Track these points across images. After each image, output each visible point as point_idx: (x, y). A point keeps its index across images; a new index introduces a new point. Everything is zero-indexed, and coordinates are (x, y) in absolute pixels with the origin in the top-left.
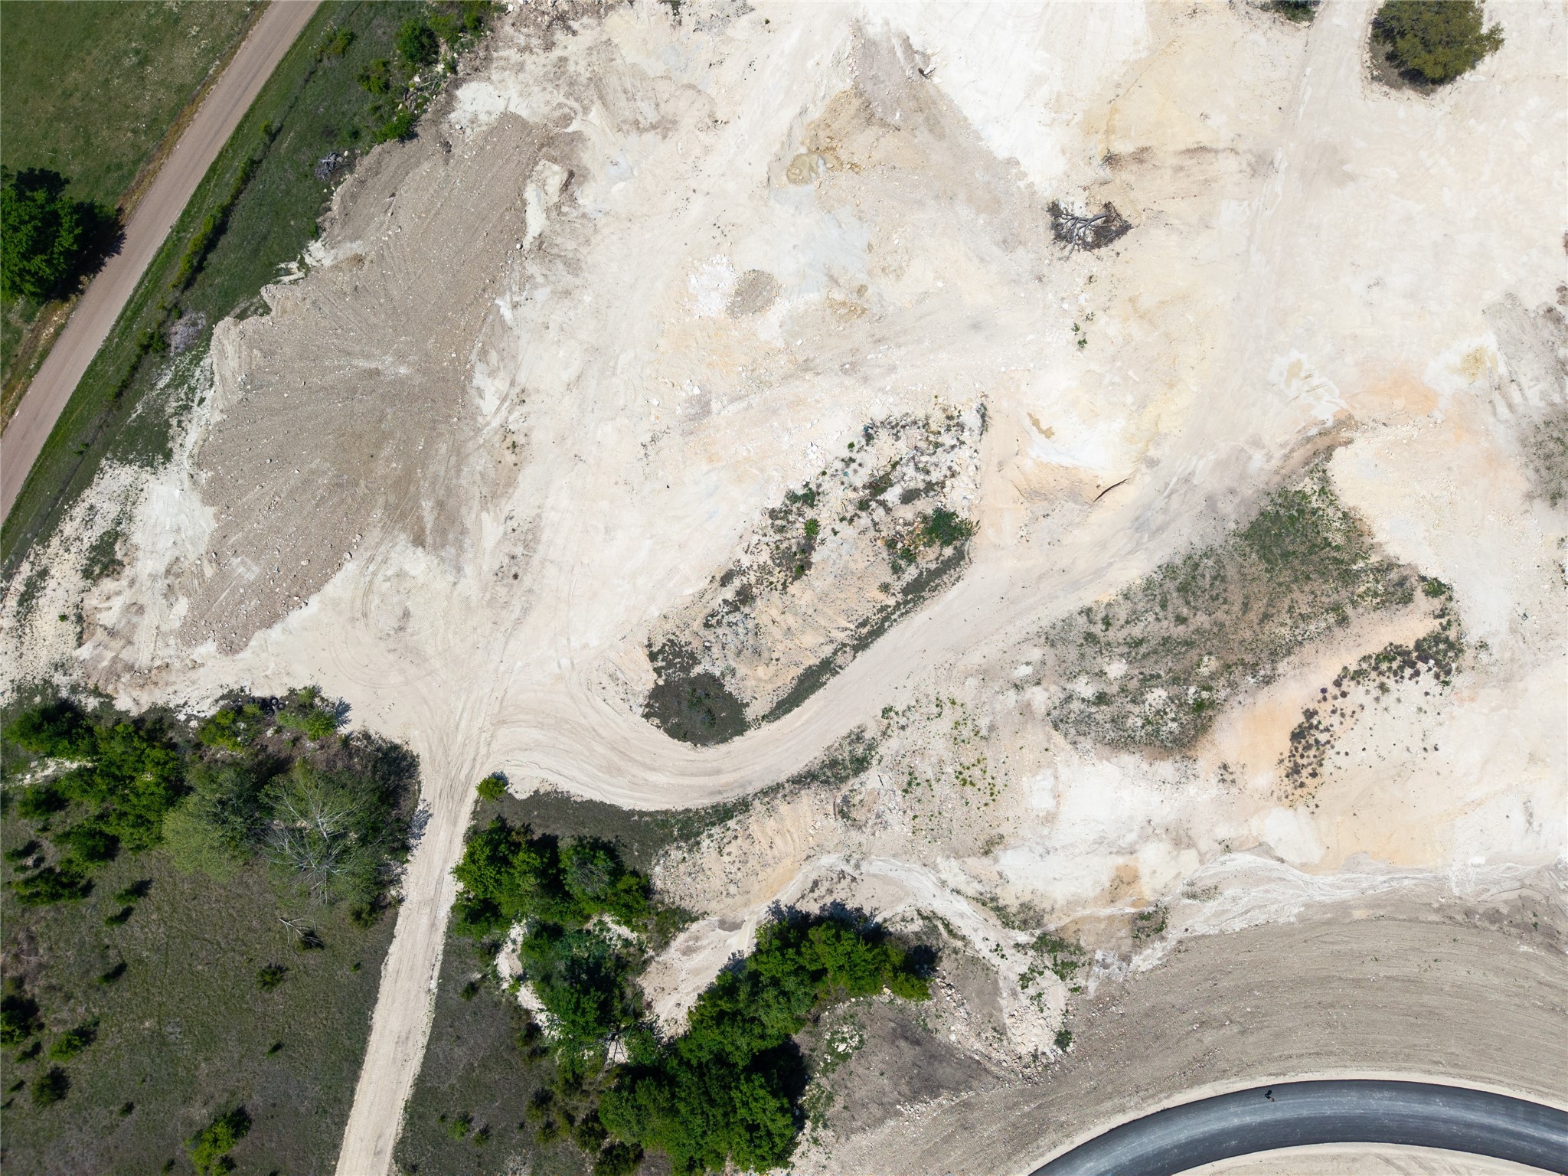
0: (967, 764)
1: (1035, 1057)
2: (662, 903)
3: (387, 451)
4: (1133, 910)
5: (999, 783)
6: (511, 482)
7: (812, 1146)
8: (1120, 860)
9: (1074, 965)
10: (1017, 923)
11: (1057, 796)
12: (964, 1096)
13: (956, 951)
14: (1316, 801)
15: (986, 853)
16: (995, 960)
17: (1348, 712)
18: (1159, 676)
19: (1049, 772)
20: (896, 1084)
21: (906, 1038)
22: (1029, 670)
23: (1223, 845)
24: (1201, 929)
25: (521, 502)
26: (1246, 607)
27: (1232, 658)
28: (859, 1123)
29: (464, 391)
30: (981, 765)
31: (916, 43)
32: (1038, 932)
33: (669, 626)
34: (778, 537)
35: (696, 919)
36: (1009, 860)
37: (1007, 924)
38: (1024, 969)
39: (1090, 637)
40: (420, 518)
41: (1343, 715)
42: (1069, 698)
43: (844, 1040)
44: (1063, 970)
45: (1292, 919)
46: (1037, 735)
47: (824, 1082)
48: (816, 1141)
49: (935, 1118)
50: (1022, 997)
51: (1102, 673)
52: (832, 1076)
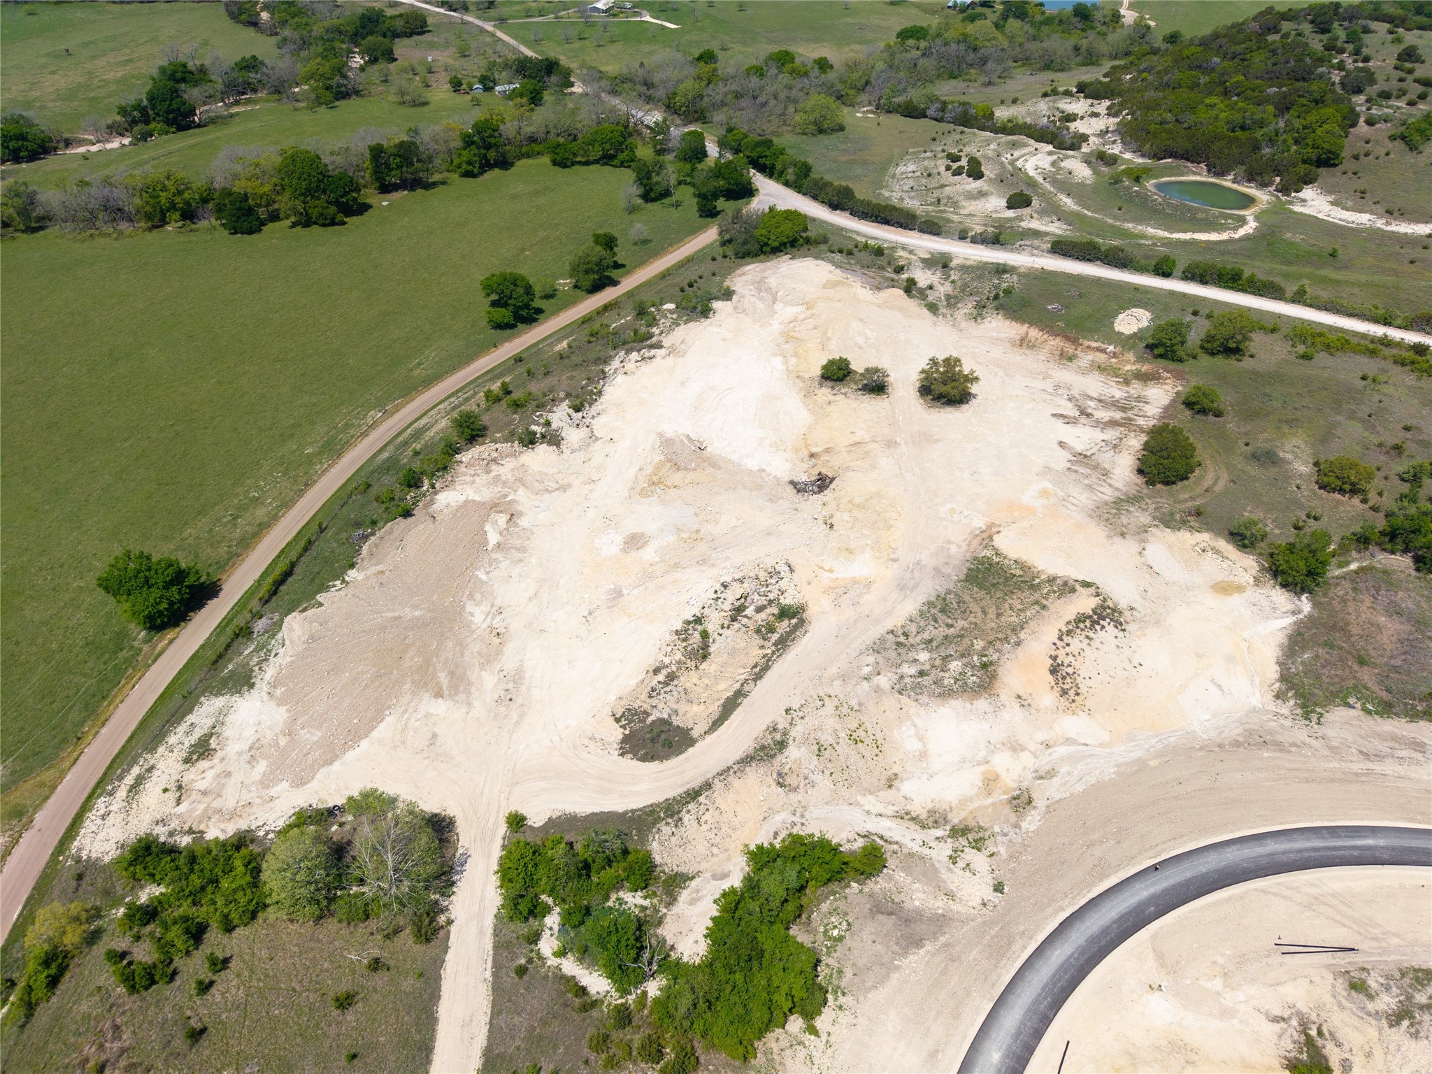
0: (853, 729)
1: (984, 905)
2: (664, 872)
3: (410, 654)
4: (1006, 797)
5: (879, 736)
6: (499, 653)
7: (839, 1013)
8: (982, 768)
9: (982, 839)
10: (930, 825)
11: (921, 739)
12: (943, 939)
13: (895, 853)
14: (1087, 707)
15: (890, 787)
16: (926, 851)
17: (1077, 654)
18: (951, 655)
19: (909, 723)
20: (888, 947)
21: (882, 913)
22: (870, 668)
23: (1044, 745)
24: (1057, 796)
25: (509, 660)
26: (985, 613)
27: (991, 638)
28: (870, 984)
29: (460, 614)
30: (863, 728)
31: (693, 436)
32: (948, 827)
33: (624, 702)
34: (684, 644)
35: (693, 878)
36: (907, 787)
37: (923, 827)
38: (950, 852)
39: (898, 644)
40: (438, 683)
41: (1074, 656)
42: (902, 677)
43: (835, 927)
44: (977, 845)
45: (1113, 776)
46: (891, 701)
47: (830, 961)
48: (840, 1007)
49: (927, 962)
50: (956, 870)
51: (915, 661)
52: (835, 955)
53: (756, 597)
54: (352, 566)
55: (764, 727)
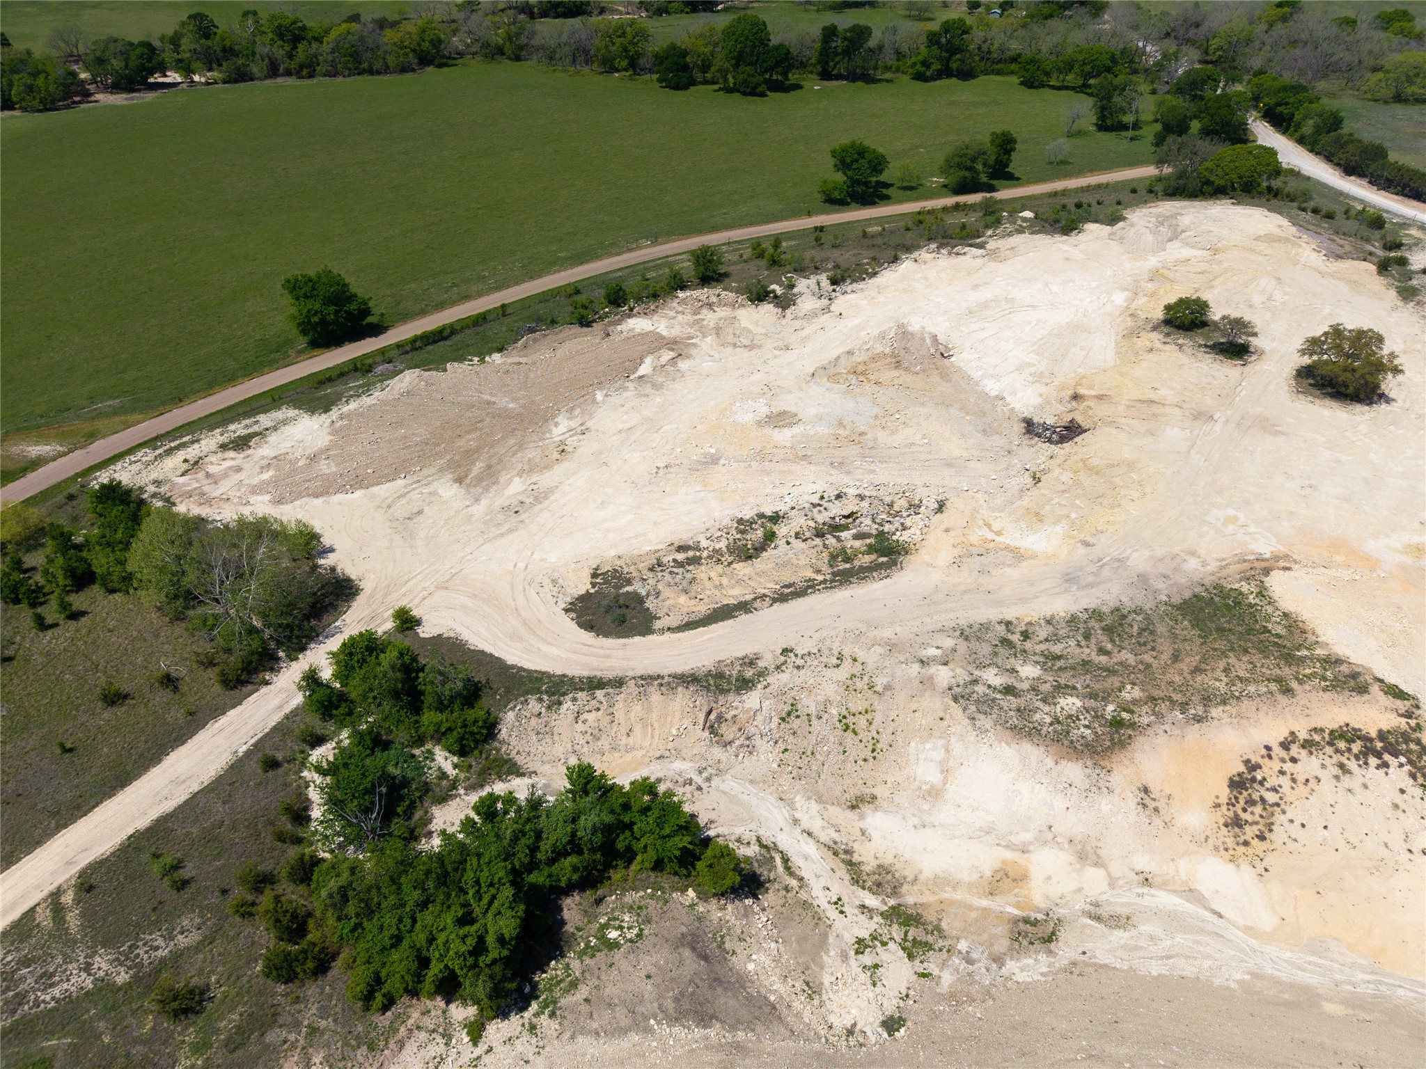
0: (853, 710)
1: (850, 1032)
2: (498, 750)
3: (472, 436)
4: (1016, 912)
5: (885, 739)
6: (547, 467)
7: (525, 1033)
8: (1009, 855)
9: (928, 946)
10: (869, 884)
11: (946, 771)
12: (741, 1035)
13: (787, 889)
14: (1264, 864)
15: (853, 807)
16: (832, 913)
17: (1301, 779)
18: (1074, 688)
19: (941, 742)
20: (660, 996)
21: (694, 949)
22: (938, 652)
23: (1141, 877)
24: (1103, 958)
25: (551, 477)
26: (1176, 658)
27: (1157, 693)
28: (595, 1025)
29: (546, 421)
30: (869, 716)
31: (941, 338)
32: (892, 902)
34: (739, 536)
35: (523, 775)
36: (875, 821)
37: (857, 880)
38: (865, 934)
39: (1005, 642)
40: (469, 470)
41: (1294, 780)
42: (975, 682)
43: (621, 928)
44: (912, 950)
45: (1233, 985)
46: (933, 704)
47: (576, 965)
48: (533, 1028)
49: (692, 1051)
50: (853, 962)
51: (1013, 671)
52: (587, 961)
53: (868, 521)
54: (500, 350)
55: (740, 654)
